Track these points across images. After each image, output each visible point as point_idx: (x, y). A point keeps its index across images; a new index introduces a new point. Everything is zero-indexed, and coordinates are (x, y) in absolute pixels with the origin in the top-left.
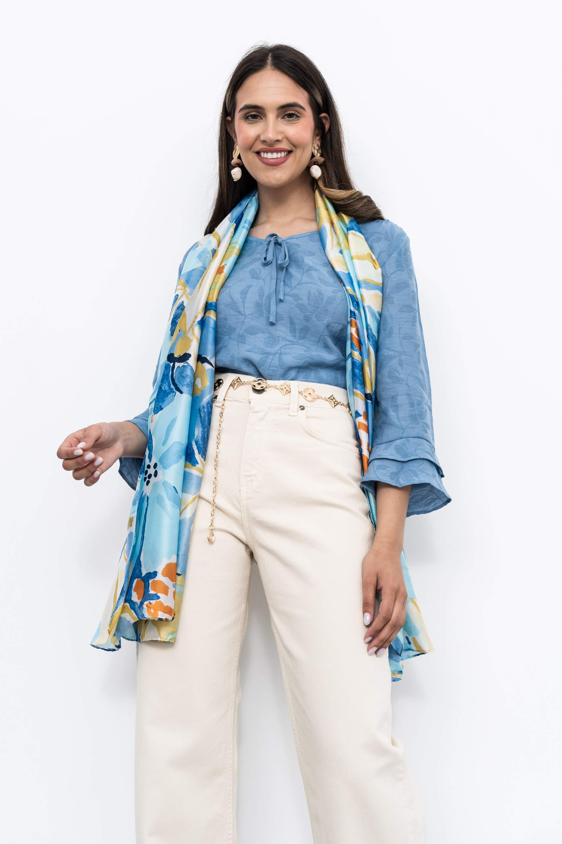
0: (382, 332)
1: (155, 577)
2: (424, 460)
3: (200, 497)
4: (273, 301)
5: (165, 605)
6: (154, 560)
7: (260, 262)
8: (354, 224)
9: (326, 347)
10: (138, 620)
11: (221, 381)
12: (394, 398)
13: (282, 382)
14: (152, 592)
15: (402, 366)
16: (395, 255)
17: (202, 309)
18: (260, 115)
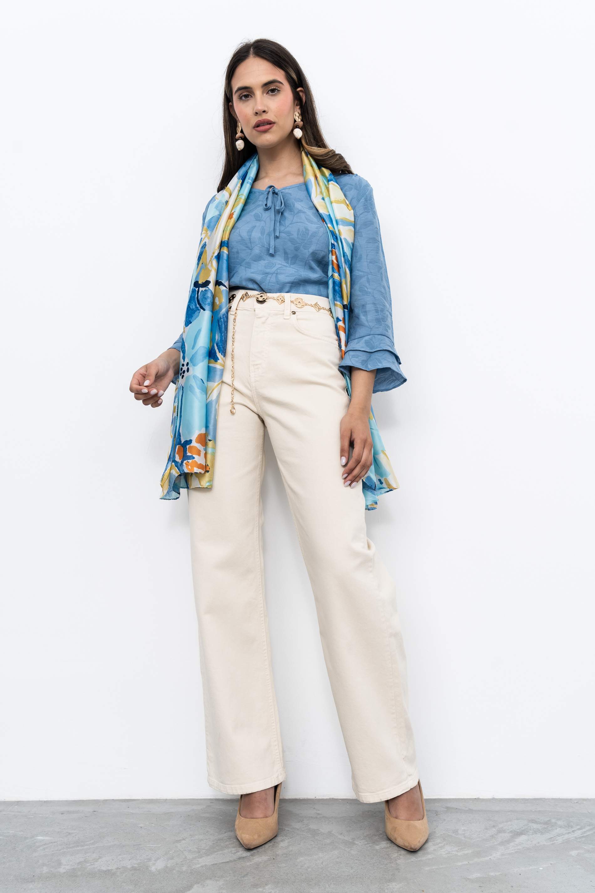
0: (354, 258)
1: (190, 444)
2: (386, 351)
3: (223, 382)
4: (272, 237)
5: (199, 463)
6: (190, 432)
7: (262, 207)
8: (332, 177)
9: (311, 268)
10: (180, 474)
11: (235, 296)
12: (363, 306)
13: (278, 294)
14: (189, 454)
15: (369, 283)
16: (363, 200)
17: (218, 246)
18: (250, 94)
